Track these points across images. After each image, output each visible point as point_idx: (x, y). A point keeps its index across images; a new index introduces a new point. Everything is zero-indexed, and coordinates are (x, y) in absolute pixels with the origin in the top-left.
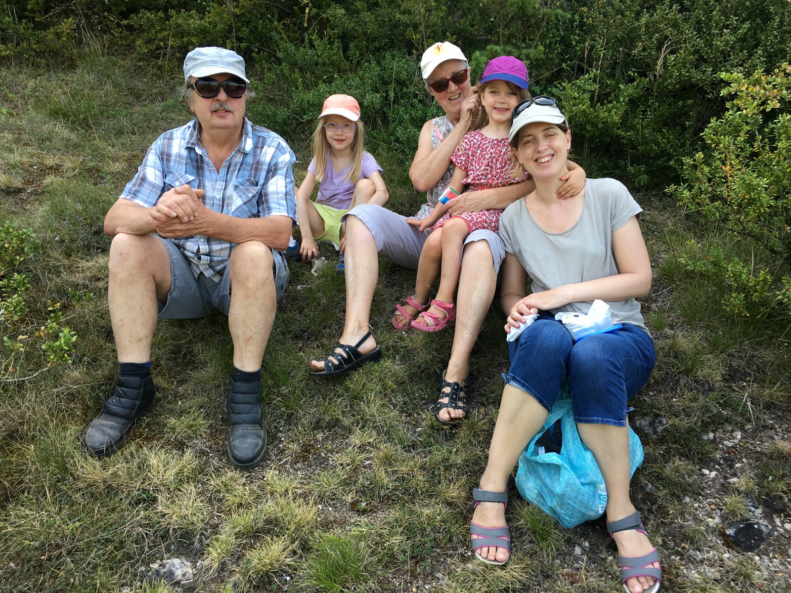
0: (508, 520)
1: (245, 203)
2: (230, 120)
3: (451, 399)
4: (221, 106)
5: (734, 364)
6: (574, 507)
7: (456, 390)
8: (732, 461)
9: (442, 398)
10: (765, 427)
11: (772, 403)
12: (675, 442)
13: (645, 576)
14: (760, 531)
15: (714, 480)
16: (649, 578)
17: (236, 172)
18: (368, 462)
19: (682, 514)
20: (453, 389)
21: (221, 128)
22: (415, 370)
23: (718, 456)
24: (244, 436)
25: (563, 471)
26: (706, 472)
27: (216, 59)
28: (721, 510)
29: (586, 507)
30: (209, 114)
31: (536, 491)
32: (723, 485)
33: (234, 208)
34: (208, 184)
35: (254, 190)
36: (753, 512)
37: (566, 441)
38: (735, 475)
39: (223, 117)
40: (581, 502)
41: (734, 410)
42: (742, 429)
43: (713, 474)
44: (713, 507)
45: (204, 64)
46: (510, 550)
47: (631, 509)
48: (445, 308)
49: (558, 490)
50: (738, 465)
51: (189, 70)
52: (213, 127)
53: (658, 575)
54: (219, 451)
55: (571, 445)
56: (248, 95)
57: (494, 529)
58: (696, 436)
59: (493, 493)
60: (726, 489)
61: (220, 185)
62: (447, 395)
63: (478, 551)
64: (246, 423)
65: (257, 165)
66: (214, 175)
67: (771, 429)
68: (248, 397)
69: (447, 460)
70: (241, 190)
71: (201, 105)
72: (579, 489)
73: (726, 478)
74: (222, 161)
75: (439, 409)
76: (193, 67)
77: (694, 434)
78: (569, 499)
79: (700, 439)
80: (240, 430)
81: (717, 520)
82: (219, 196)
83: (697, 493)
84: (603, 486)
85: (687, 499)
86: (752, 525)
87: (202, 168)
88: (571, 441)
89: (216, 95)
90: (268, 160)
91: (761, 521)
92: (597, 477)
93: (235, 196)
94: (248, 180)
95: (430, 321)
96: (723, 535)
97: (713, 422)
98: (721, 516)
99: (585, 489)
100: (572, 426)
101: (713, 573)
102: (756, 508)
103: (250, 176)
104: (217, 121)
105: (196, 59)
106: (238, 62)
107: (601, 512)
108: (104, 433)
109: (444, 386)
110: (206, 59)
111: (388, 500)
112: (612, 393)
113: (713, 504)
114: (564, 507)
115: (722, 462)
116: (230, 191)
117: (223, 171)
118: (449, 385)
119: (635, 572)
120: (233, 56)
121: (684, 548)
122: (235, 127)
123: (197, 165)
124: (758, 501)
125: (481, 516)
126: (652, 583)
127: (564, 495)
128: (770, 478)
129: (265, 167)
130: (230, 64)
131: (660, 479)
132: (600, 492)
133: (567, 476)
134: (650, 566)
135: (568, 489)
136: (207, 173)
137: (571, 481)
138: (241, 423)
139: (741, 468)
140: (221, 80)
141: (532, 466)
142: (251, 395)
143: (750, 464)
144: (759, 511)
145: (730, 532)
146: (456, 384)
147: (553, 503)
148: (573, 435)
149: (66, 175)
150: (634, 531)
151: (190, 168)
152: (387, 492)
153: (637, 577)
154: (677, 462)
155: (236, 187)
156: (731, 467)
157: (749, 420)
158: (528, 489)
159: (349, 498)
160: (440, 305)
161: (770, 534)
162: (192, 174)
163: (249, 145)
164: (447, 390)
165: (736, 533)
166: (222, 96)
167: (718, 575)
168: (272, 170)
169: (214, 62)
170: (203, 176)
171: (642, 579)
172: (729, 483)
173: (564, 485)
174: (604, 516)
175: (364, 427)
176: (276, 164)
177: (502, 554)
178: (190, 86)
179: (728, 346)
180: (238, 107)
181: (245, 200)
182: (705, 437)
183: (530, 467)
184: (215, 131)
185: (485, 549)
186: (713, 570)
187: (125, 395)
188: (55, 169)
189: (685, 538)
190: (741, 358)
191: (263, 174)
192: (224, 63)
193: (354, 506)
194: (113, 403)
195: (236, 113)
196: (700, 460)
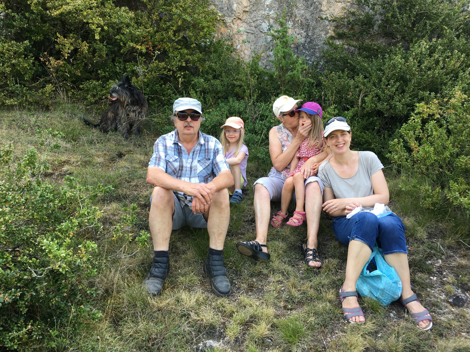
0: (360, 304)
1: (204, 169)
2: (192, 131)
3: (313, 256)
4: (188, 124)
5: (429, 231)
6: (389, 294)
7: (315, 252)
8: (441, 272)
9: (308, 256)
10: (450, 256)
11: (450, 246)
12: (416, 266)
13: (425, 320)
14: (462, 299)
15: (436, 281)
16: (427, 320)
17: (198, 154)
18: (283, 288)
19: (428, 296)
20: (314, 252)
21: (188, 134)
22: (290, 245)
23: (435, 271)
24: (221, 281)
25: (383, 278)
26: (432, 278)
27: (187, 103)
28: (444, 292)
29: (394, 294)
30: (183, 128)
31: (368, 291)
32: (441, 282)
33: (198, 171)
34: (184, 160)
35: (209, 162)
36: (457, 291)
37: (379, 265)
38: (445, 277)
39: (189, 130)
40: (392, 291)
41: (436, 250)
42: (441, 259)
43: (435, 278)
44: (440, 291)
45: (181, 105)
46: (365, 316)
47: (412, 293)
48: (301, 214)
49: (381, 286)
50: (444, 273)
51: (175, 108)
52: (184, 134)
53: (431, 319)
54: (208, 291)
55: (382, 266)
56: (201, 120)
57: (355, 308)
58: (423, 263)
59: (351, 292)
60: (443, 283)
61: (190, 160)
62: (311, 255)
63: (351, 319)
64: (221, 275)
65: (207, 151)
66: (187, 156)
67: (453, 257)
68: (220, 263)
69: (320, 283)
70: (202, 163)
71: (179, 124)
72: (392, 285)
73: (441, 279)
74: (191, 150)
75: (308, 262)
76: (177, 107)
77: (422, 262)
78: (387, 290)
79: (425, 264)
80: (219, 279)
81: (444, 296)
82: (189, 166)
83: (432, 287)
84: (400, 283)
85: (429, 290)
86: (458, 296)
87: (181, 153)
88: (382, 265)
89: (186, 119)
90: (213, 148)
91: (461, 295)
92: (398, 279)
93: (198, 165)
94: (205, 158)
95: (296, 221)
96: (448, 302)
97: (429, 256)
98: (445, 295)
99: (394, 284)
100: (380, 258)
101: (451, 316)
102: (458, 289)
103: (205, 156)
104: (186, 131)
105: (178, 103)
106: (198, 104)
107: (400, 296)
108: (155, 286)
109: (308, 251)
110: (182, 103)
111: (301, 303)
112: (401, 238)
113: (439, 290)
114: (384, 295)
115: (437, 273)
116: (195, 163)
117: (191, 154)
118: (311, 250)
119: (421, 319)
120: (196, 102)
121: (434, 309)
122: (195, 134)
123: (179, 152)
124: (458, 287)
125: (347, 304)
126: (429, 323)
127: (384, 289)
128: (460, 276)
129: (212, 151)
130: (194, 105)
131: (415, 282)
132: (399, 286)
133: (385, 280)
134: (426, 315)
135: (386, 286)
136: (183, 155)
137: (388, 282)
138: (219, 275)
139: (446, 274)
140: (189, 112)
141: (365, 279)
142: (220, 262)
143: (449, 272)
144: (460, 291)
145: (451, 300)
146: (314, 249)
147: (378, 295)
148: (382, 262)
149: (74, 165)
150: (415, 302)
151: (176, 153)
152: (299, 299)
153: (422, 321)
154: (419, 275)
155: (199, 161)
156: (442, 274)
157: (443, 254)
158: (364, 290)
159: (282, 304)
160: (299, 213)
161: (466, 300)
162: (177, 156)
163: (202, 141)
164: (311, 252)
165: (453, 301)
166: (189, 119)
167: (453, 317)
168: (216, 152)
169: (186, 104)
170: (181, 156)
171: (425, 321)
172: (444, 281)
173: (384, 284)
174: (401, 297)
175: (273, 274)
176: (217, 149)
177: (362, 319)
178: (175, 115)
179: (425, 223)
180: (197, 125)
181: (204, 167)
182: (427, 263)
183: (363, 280)
184: (185, 136)
185: (354, 318)
186: (450, 315)
187: (161, 267)
188: (67, 162)
189: (434, 305)
190: (432, 228)
191: (212, 154)
192: (191, 105)
193: (285, 307)
194: (156, 271)
195: (195, 128)
196: (428, 273)
